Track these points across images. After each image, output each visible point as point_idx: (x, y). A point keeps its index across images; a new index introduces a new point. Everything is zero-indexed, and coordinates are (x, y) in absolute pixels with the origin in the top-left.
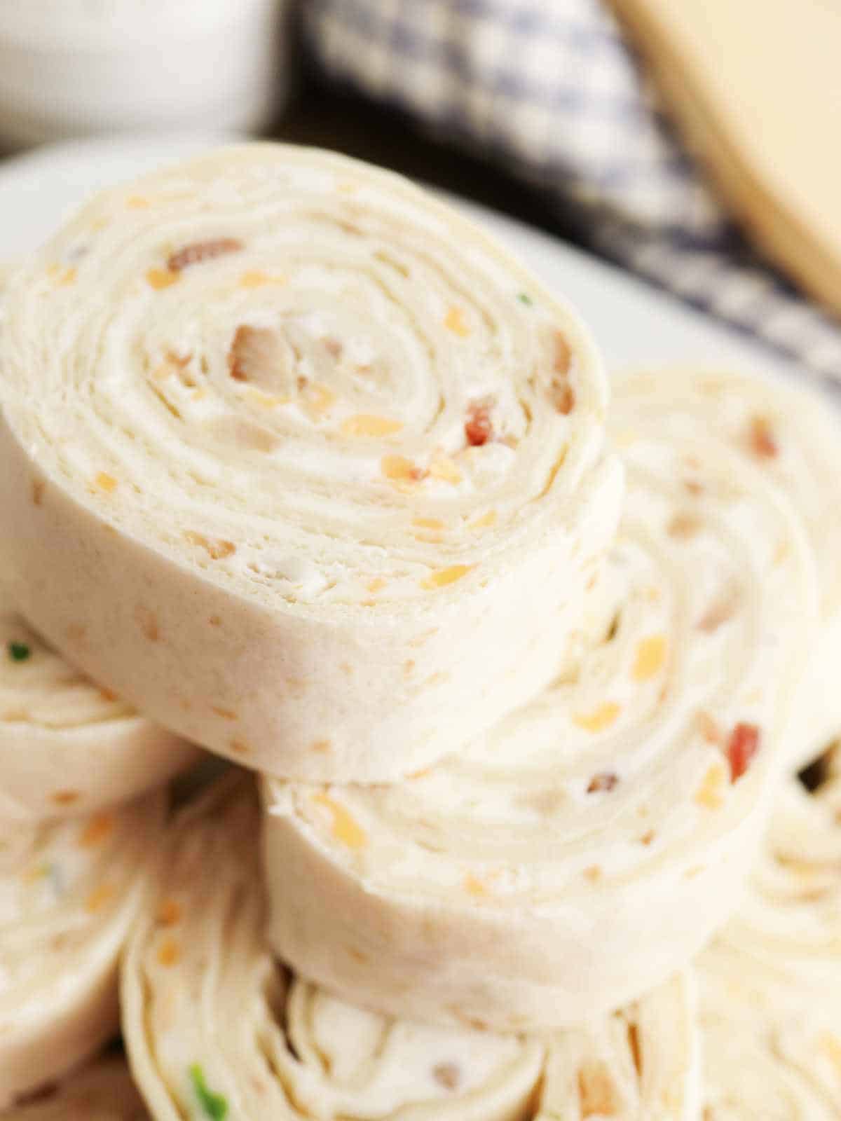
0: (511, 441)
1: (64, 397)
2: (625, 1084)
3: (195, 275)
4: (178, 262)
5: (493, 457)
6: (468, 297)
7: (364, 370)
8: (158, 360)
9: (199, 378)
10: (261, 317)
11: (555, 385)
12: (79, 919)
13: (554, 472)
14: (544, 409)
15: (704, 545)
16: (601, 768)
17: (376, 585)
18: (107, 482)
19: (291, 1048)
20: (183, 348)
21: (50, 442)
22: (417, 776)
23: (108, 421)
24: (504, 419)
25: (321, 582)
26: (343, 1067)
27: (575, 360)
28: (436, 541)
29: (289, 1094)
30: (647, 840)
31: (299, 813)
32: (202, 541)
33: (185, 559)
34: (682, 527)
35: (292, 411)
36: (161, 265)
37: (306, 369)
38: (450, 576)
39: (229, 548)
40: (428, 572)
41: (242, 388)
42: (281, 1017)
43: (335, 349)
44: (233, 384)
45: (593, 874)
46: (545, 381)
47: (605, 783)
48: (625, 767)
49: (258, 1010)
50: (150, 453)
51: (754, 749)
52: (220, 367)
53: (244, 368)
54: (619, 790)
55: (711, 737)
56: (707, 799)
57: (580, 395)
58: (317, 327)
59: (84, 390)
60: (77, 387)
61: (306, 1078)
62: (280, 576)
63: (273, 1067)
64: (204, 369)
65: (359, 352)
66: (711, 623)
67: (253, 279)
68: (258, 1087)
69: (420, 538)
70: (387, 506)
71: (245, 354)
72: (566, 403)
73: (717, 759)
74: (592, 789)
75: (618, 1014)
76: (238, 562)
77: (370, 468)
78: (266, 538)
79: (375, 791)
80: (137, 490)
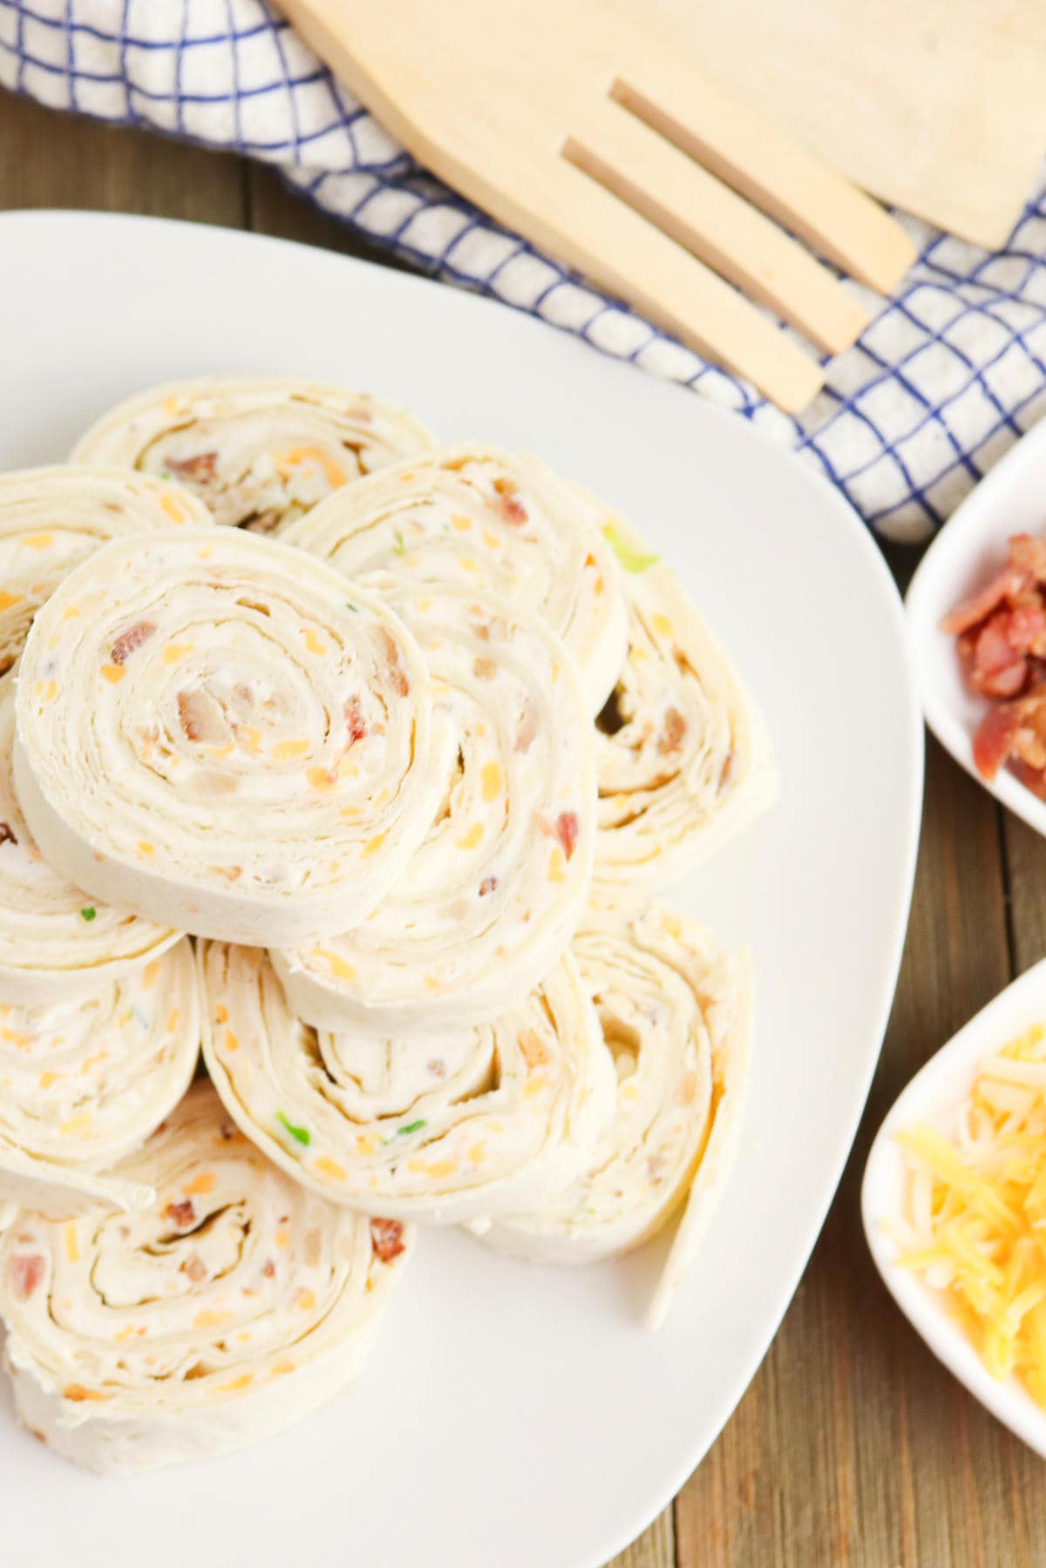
0: (379, 729)
1: (92, 793)
2: (550, 1042)
3: (133, 660)
4: (118, 655)
5: (373, 746)
6: (315, 619)
7: (270, 704)
8: (139, 743)
9: (170, 747)
10: (189, 683)
11: (392, 674)
12: (167, 1039)
13: (412, 741)
14: (391, 695)
15: (504, 679)
16: (484, 875)
17: (334, 867)
18: (147, 848)
19: (332, 1080)
20: (149, 723)
21: (99, 830)
22: (372, 916)
23: (127, 800)
24: (371, 712)
25: (300, 875)
26: (370, 1082)
27: (399, 649)
28: (359, 823)
29: (340, 1108)
30: (527, 918)
31: (308, 967)
32: (220, 871)
33: (215, 886)
34: (484, 668)
35: (237, 755)
36: (108, 660)
37: (233, 716)
38: (375, 845)
39: (238, 870)
40: (362, 846)
41: (199, 747)
42: (319, 1060)
43: (246, 694)
44: (191, 744)
45: (500, 951)
46: (386, 673)
47: (489, 886)
48: (499, 869)
49: (303, 1060)
50: (163, 817)
51: (576, 831)
52: (178, 732)
53: (195, 729)
54: (499, 887)
55: (547, 832)
56: (556, 876)
57: (410, 677)
58: (227, 679)
59: (101, 779)
60: (96, 780)
61: (348, 1095)
62: (276, 880)
63: (322, 1092)
64: (170, 739)
65: (262, 692)
66: (523, 743)
67: (173, 653)
68: (322, 1113)
69: (350, 825)
70: (321, 807)
71: (192, 718)
72: (404, 689)
73: (555, 844)
74: (482, 893)
75: (533, 993)
76: (247, 878)
77: (300, 781)
78: (258, 856)
79: (350, 938)
80: (167, 848)
